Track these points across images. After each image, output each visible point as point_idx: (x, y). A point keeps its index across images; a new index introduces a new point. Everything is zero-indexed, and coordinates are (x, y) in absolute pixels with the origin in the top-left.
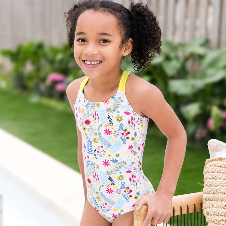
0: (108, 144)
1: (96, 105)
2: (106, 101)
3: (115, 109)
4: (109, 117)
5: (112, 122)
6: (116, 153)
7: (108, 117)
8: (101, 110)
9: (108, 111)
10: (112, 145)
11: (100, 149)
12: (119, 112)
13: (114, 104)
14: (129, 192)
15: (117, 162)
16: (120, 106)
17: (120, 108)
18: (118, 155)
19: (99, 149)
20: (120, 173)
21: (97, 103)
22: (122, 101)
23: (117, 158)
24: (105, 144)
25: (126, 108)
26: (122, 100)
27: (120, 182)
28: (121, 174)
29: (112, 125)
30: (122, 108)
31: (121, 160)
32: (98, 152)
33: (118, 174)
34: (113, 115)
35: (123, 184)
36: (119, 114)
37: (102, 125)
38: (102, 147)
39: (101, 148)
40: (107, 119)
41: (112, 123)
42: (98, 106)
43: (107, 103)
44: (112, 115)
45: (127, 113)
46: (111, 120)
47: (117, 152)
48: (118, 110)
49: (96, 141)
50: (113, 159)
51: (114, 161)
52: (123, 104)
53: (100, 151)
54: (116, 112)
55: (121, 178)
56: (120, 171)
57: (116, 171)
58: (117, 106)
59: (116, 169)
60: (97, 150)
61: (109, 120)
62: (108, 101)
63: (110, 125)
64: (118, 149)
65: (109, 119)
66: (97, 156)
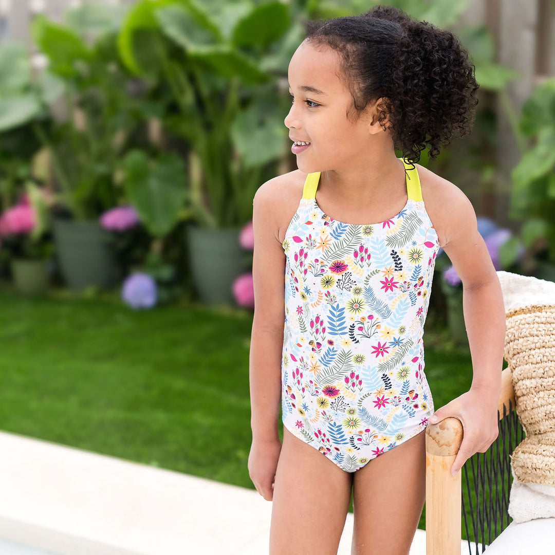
0: (384, 309)
1: (362, 230)
2: (387, 222)
3: (407, 238)
4: (394, 253)
5: (400, 263)
6: (400, 326)
7: (391, 254)
8: (375, 240)
9: (391, 241)
10: (393, 311)
11: (365, 323)
12: (414, 243)
13: (404, 227)
14: (413, 399)
15: (400, 344)
16: (417, 232)
17: (417, 234)
18: (402, 330)
19: (363, 324)
20: (403, 364)
21: (364, 226)
22: (420, 221)
23: (402, 336)
24: (379, 311)
25: (428, 234)
26: (419, 219)
27: (402, 381)
28: (404, 366)
29: (401, 270)
30: (420, 235)
31: (407, 337)
32: (361, 329)
33: (399, 367)
34: (404, 249)
35: (406, 384)
36: (415, 247)
37: (377, 272)
38: (371, 317)
39: (367, 320)
40: (389, 259)
41: (400, 266)
42: (368, 231)
43: (389, 225)
44: (400, 249)
45: (429, 245)
46: (399, 259)
47: (400, 323)
48: (414, 238)
49: (356, 306)
50: (394, 339)
51: (396, 342)
52: (422, 227)
53: (366, 326)
54: (409, 244)
55: (403, 374)
56: (403, 360)
57: (397, 361)
58: (411, 232)
59: (396, 358)
60: (357, 326)
61: (395, 260)
62: (391, 222)
63: (396, 270)
64: (402, 318)
65: (393, 258)
66: (358, 338)
